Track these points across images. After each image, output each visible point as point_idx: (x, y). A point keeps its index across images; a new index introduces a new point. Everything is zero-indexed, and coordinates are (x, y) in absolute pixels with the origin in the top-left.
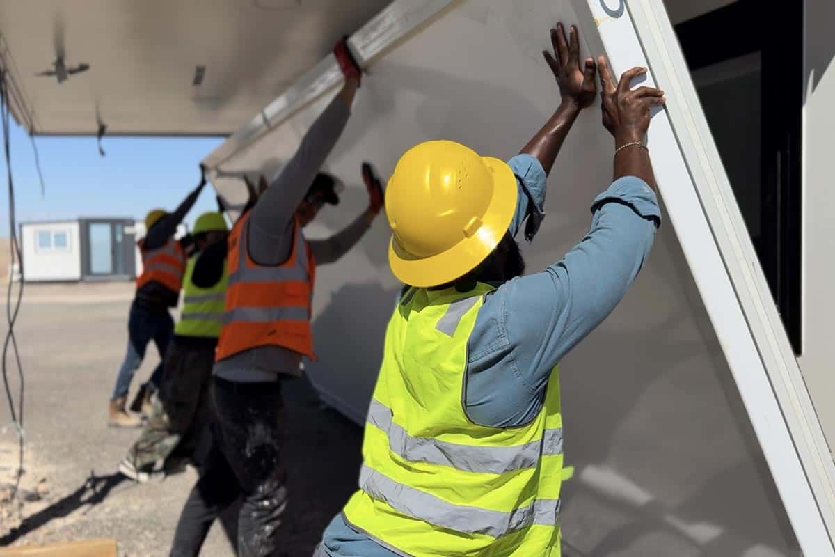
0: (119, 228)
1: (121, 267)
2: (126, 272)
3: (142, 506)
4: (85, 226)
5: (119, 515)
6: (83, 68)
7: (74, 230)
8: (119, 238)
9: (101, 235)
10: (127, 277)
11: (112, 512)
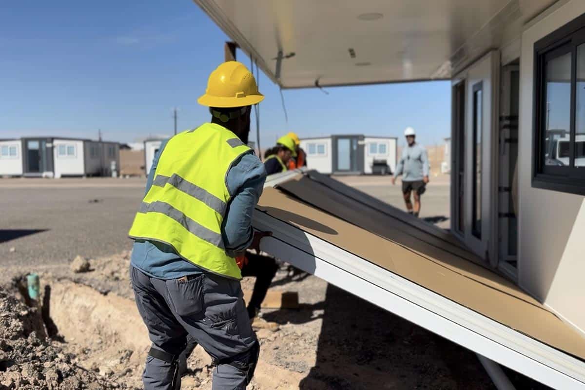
0: (355, 141)
1: (355, 165)
2: (358, 170)
3: (320, 285)
4: (335, 139)
5: (308, 287)
6: (292, 55)
7: (329, 142)
8: (355, 148)
9: (344, 146)
10: (359, 173)
11: (304, 286)
